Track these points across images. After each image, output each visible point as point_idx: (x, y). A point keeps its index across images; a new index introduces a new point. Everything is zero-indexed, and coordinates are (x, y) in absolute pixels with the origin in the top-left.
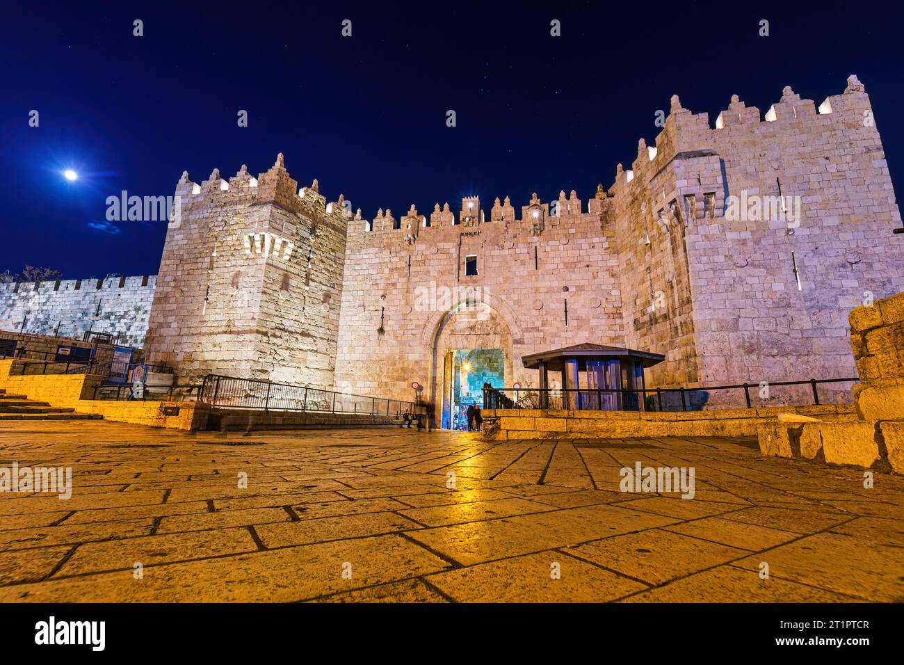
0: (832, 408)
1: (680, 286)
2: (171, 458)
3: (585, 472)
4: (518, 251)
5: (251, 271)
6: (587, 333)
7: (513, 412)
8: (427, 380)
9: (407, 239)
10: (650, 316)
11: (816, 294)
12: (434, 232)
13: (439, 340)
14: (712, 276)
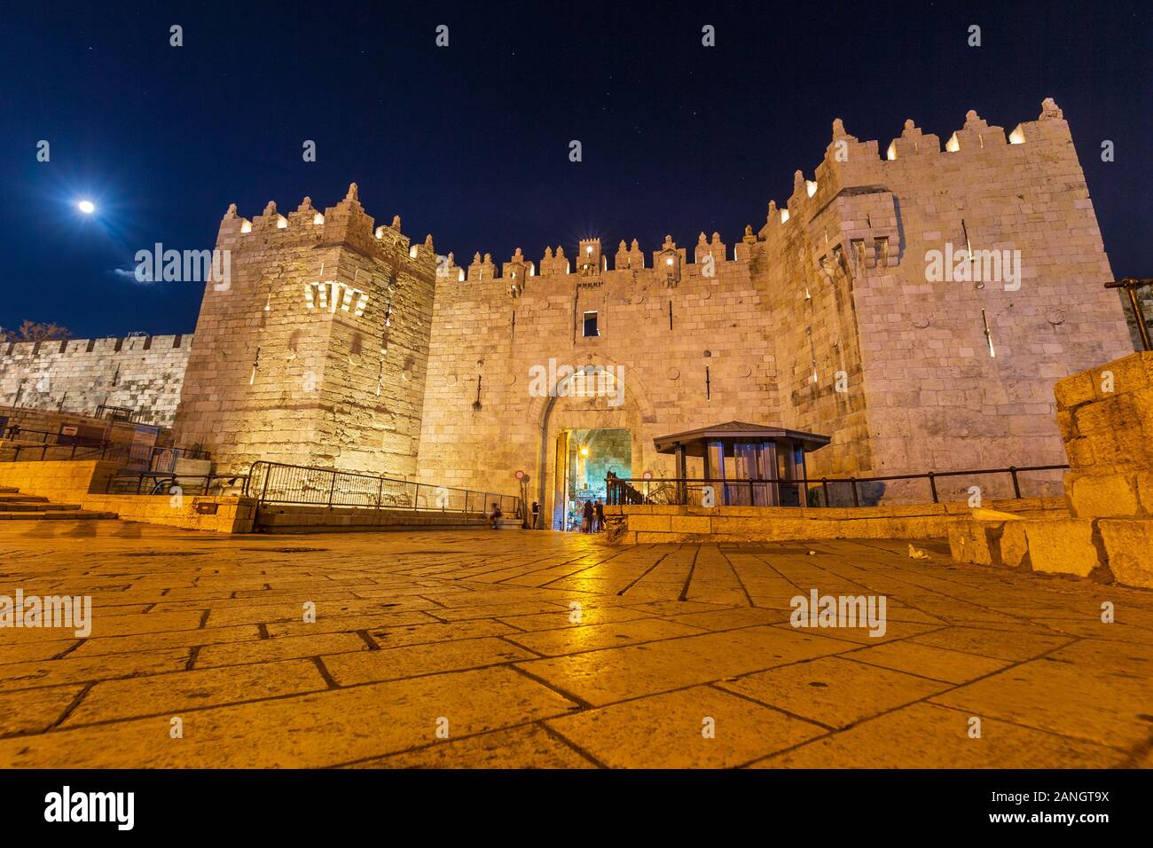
0: (1037, 503)
1: (847, 351)
2: (207, 570)
3: (737, 585)
4: (648, 307)
5: (313, 329)
6: (734, 408)
7: (644, 508)
8: (534, 469)
9: (510, 290)
10: (812, 388)
11: (1013, 361)
12: (545, 281)
13: (551, 417)
14: (886, 338)
